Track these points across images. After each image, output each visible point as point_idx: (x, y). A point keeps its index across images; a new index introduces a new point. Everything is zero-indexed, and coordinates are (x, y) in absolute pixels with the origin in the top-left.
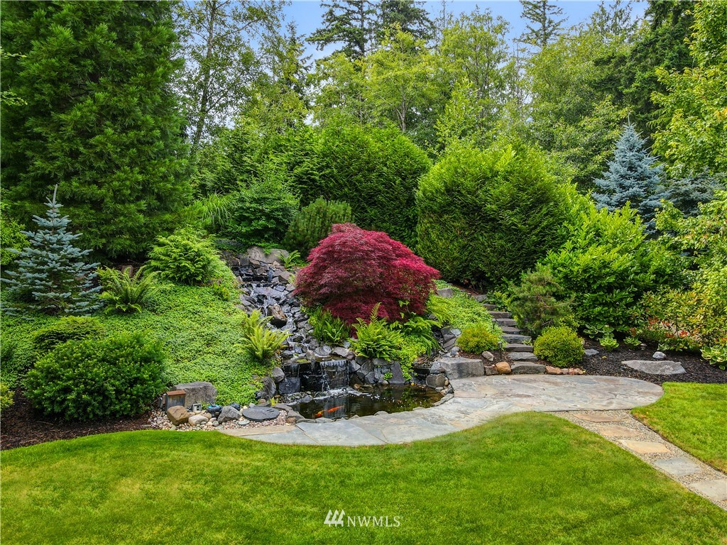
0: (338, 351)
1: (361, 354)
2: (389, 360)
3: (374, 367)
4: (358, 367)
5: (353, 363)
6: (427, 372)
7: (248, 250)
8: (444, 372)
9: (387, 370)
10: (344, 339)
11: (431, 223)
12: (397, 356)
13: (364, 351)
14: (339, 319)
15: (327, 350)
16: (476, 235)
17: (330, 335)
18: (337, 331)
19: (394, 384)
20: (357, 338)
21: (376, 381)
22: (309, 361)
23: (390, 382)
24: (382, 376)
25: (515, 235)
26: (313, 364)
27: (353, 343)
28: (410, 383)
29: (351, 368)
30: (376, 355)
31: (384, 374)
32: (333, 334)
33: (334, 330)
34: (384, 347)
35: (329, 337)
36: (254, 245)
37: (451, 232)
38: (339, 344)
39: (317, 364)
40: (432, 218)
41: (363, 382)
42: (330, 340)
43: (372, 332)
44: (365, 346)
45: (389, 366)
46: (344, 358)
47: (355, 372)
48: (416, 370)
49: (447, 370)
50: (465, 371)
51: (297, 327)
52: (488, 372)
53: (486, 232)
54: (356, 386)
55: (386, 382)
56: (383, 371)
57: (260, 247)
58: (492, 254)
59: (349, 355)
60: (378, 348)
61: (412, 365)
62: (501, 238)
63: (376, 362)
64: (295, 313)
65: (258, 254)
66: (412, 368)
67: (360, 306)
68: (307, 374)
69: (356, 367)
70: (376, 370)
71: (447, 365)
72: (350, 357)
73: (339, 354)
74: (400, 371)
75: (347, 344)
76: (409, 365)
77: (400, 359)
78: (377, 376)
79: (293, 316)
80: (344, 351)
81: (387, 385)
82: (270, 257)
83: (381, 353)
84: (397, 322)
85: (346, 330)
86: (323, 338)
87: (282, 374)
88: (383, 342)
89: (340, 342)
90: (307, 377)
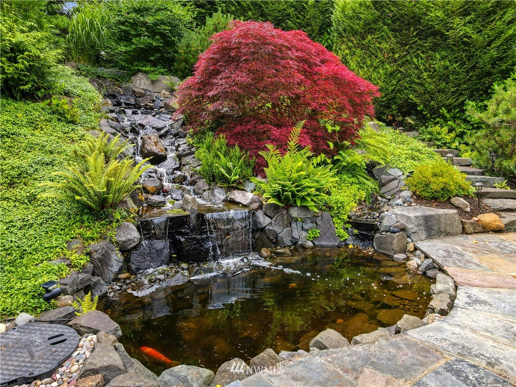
0: (237, 196)
1: (272, 201)
2: (316, 210)
3: (291, 221)
4: (268, 220)
5: (260, 214)
6: (374, 228)
7: (133, 78)
8: (403, 229)
9: (311, 225)
10: (246, 178)
11: (349, 48)
12: (326, 204)
13: (277, 196)
14: (237, 148)
15: (220, 195)
16: (408, 58)
17: (224, 172)
18: (234, 167)
19: (323, 246)
20: (265, 177)
21: (295, 242)
22: (187, 213)
23: (317, 243)
24: (304, 234)
25: (464, 51)
26: (193, 216)
27: (259, 185)
28: (347, 245)
29: (255, 222)
30: (295, 202)
31: (307, 231)
32: (229, 171)
33: (230, 165)
34: (309, 190)
35: (223, 175)
36: (139, 71)
37: (376, 57)
38: (238, 186)
39: (200, 216)
40: (352, 41)
41: (274, 243)
42: (224, 179)
43: (288, 168)
44: (279, 188)
45: (314, 219)
46: (245, 206)
47: (263, 230)
48: (356, 225)
49: (410, 226)
50: (436, 228)
51: (181, 164)
52: (469, 229)
53: (423, 52)
54: (265, 252)
55: (310, 244)
56: (306, 226)
57: (146, 72)
58: (429, 80)
59: (253, 201)
60: (298, 191)
61: (349, 217)
62: (443, 58)
63: (294, 212)
64: (179, 146)
65: (142, 81)
66: (348, 222)
67: (270, 130)
68: (182, 234)
69: (264, 220)
70: (294, 225)
71: (408, 218)
72: (255, 205)
73: (238, 200)
74: (331, 227)
75: (250, 187)
76: (345, 217)
77: (330, 208)
78: (296, 234)
79: (177, 150)
80: (245, 197)
81: (312, 248)
82: (158, 84)
83: (303, 199)
84: (323, 155)
85: (248, 165)
86: (213, 177)
87: (135, 234)
88: (306, 183)
89: (240, 183)
90: (183, 240)
